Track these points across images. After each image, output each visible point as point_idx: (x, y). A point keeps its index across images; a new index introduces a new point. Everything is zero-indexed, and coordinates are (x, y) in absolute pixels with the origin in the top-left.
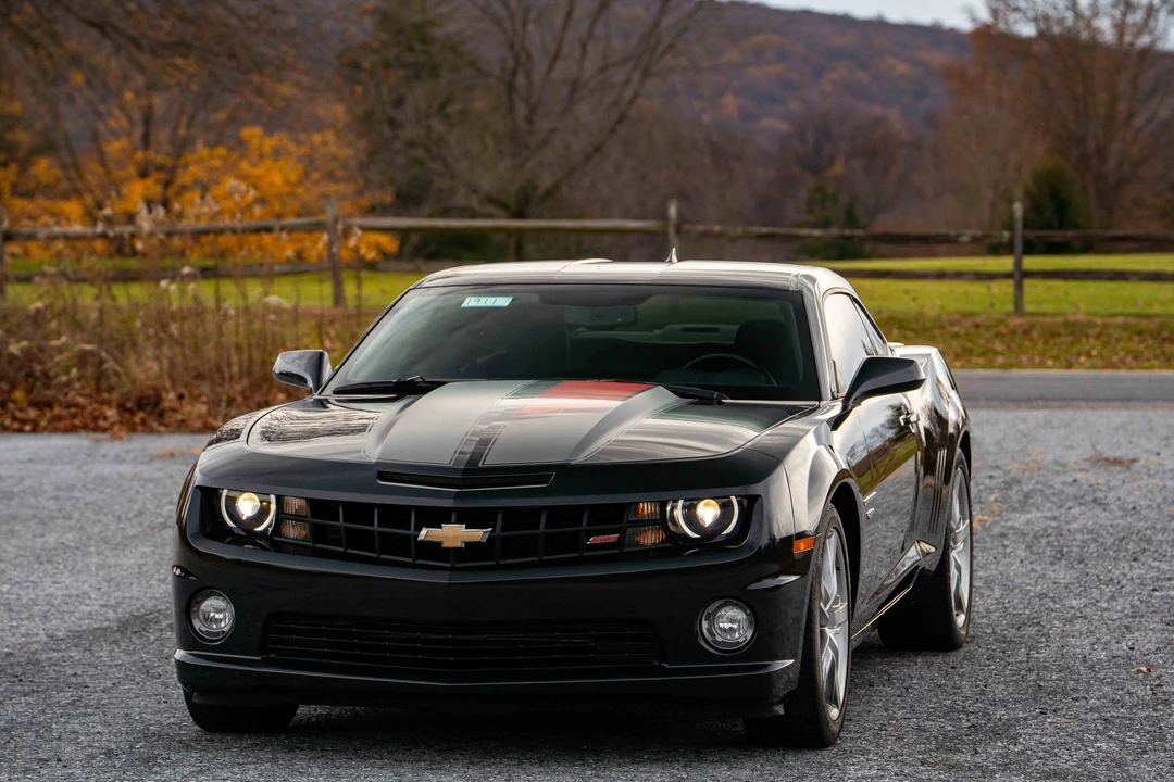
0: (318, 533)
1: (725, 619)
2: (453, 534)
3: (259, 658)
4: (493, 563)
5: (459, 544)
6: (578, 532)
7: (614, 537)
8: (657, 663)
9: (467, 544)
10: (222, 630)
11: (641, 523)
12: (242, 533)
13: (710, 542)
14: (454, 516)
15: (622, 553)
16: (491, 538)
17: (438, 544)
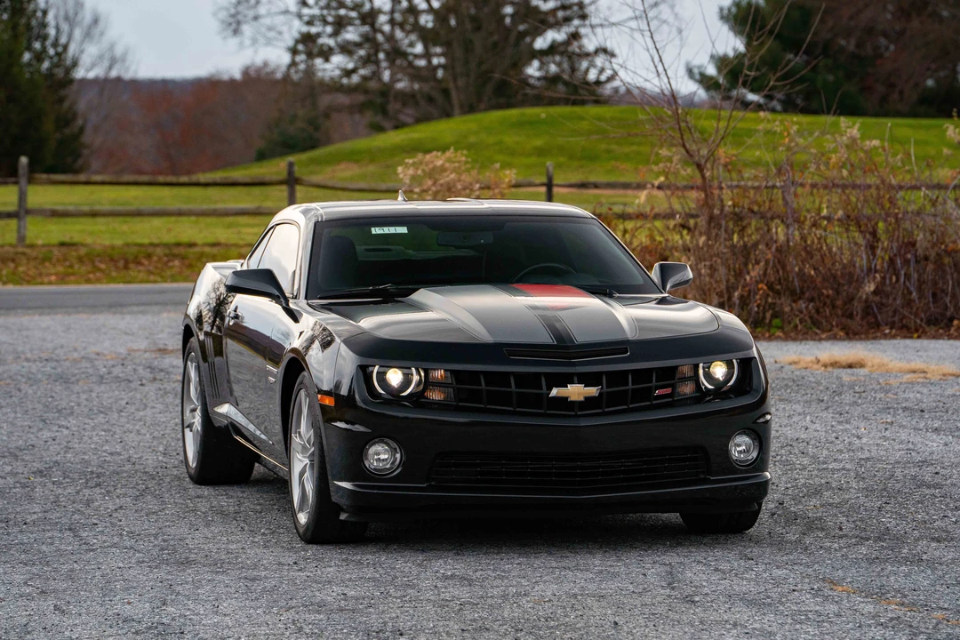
1: (736, 444)
2: (576, 391)
3: (424, 485)
4: (601, 411)
5: (582, 399)
6: (650, 388)
7: (669, 390)
8: (703, 476)
9: (586, 398)
10: (388, 466)
11: (684, 379)
12: (390, 397)
13: (720, 391)
14: (576, 379)
15: (673, 401)
16: (601, 394)
17: (566, 399)
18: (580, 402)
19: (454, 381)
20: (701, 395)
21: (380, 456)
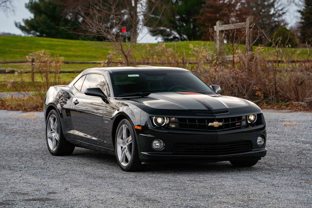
2: (216, 124)
3: (171, 153)
4: (222, 130)
5: (218, 126)
6: (235, 123)
7: (240, 123)
8: (250, 149)
9: (219, 126)
10: (159, 147)
11: (244, 120)
12: (158, 126)
13: (253, 124)
14: (216, 121)
15: (241, 127)
16: (223, 125)
17: (213, 126)
18: (217, 127)
19: (179, 121)
20: (248, 125)
21: (157, 144)
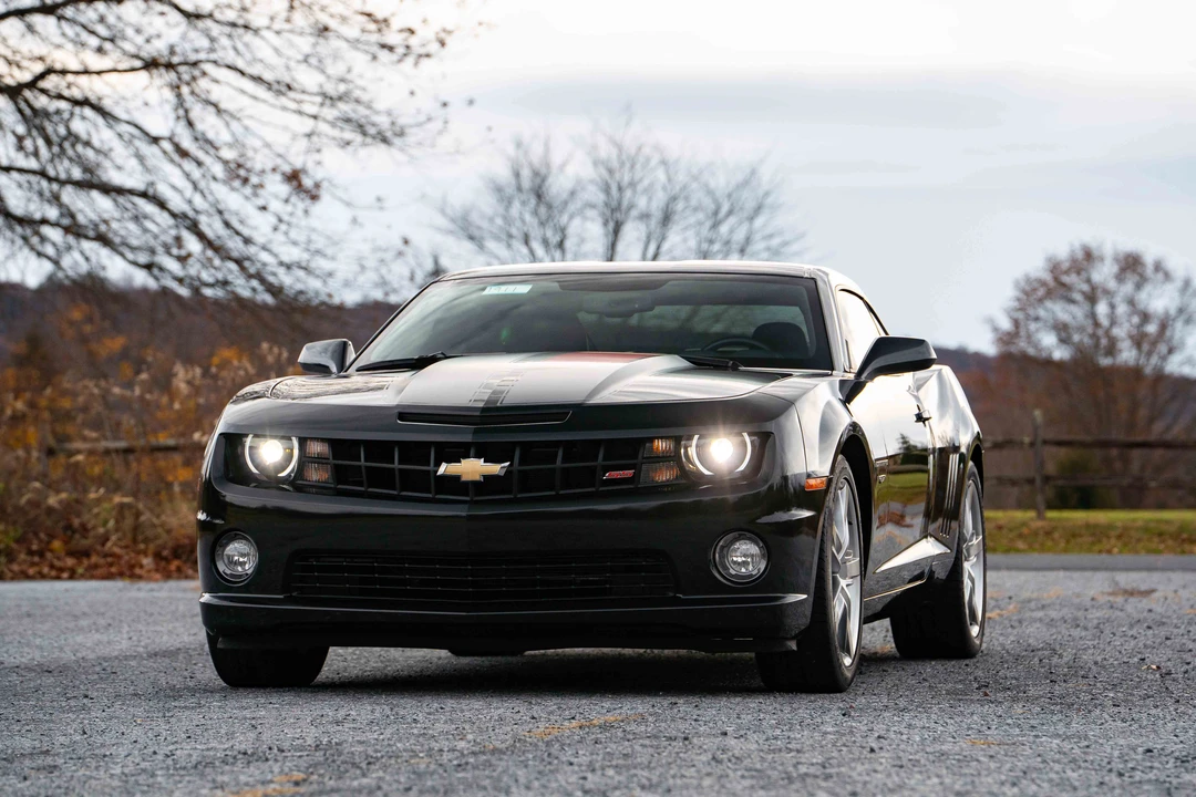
0: (340, 474)
1: (738, 554)
2: (472, 468)
3: (281, 597)
4: (510, 496)
5: (477, 478)
6: (594, 468)
7: (629, 473)
8: (671, 594)
9: (485, 478)
10: (245, 571)
11: (659, 460)
12: (265, 479)
14: (473, 451)
15: (637, 488)
16: (509, 472)
17: (457, 478)
18: (475, 483)
19: (332, 456)
20: (689, 483)
